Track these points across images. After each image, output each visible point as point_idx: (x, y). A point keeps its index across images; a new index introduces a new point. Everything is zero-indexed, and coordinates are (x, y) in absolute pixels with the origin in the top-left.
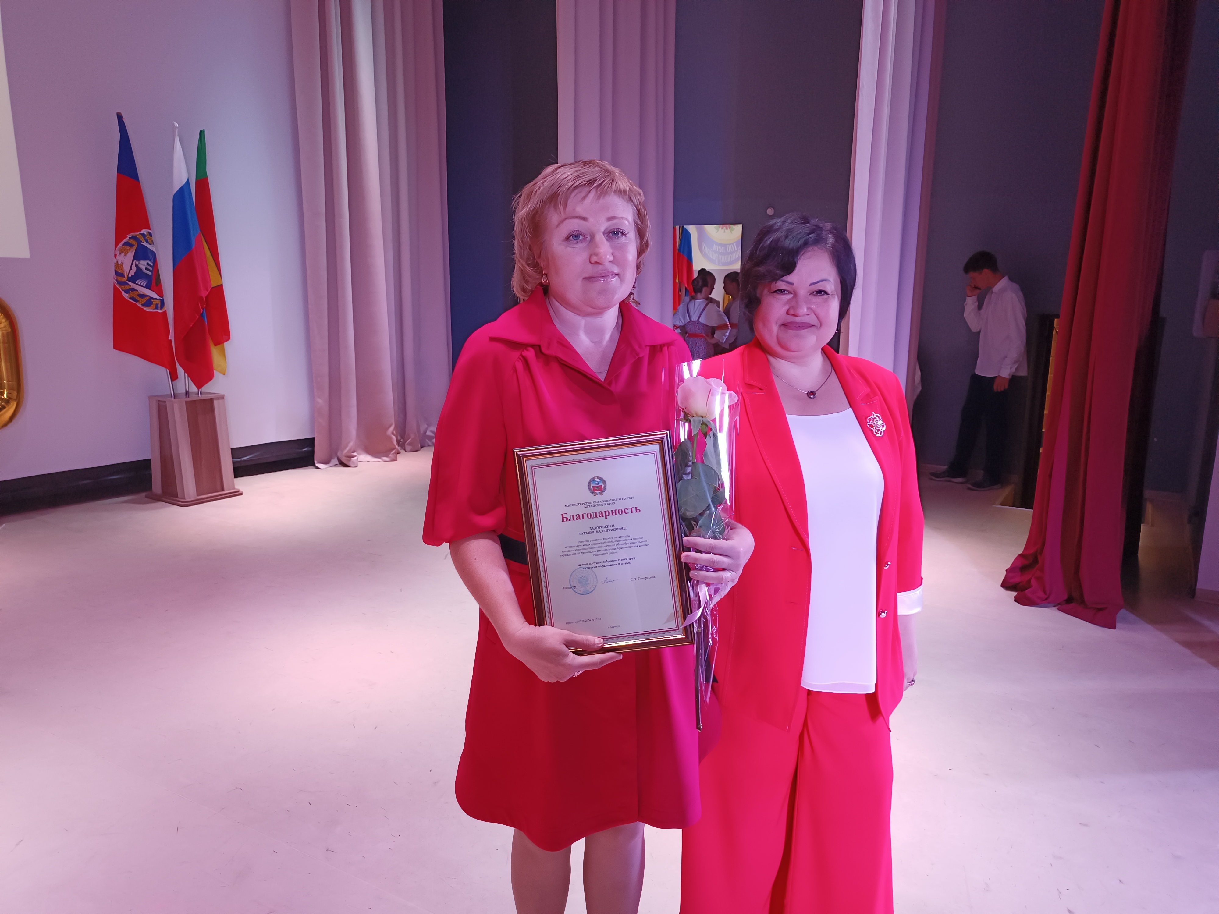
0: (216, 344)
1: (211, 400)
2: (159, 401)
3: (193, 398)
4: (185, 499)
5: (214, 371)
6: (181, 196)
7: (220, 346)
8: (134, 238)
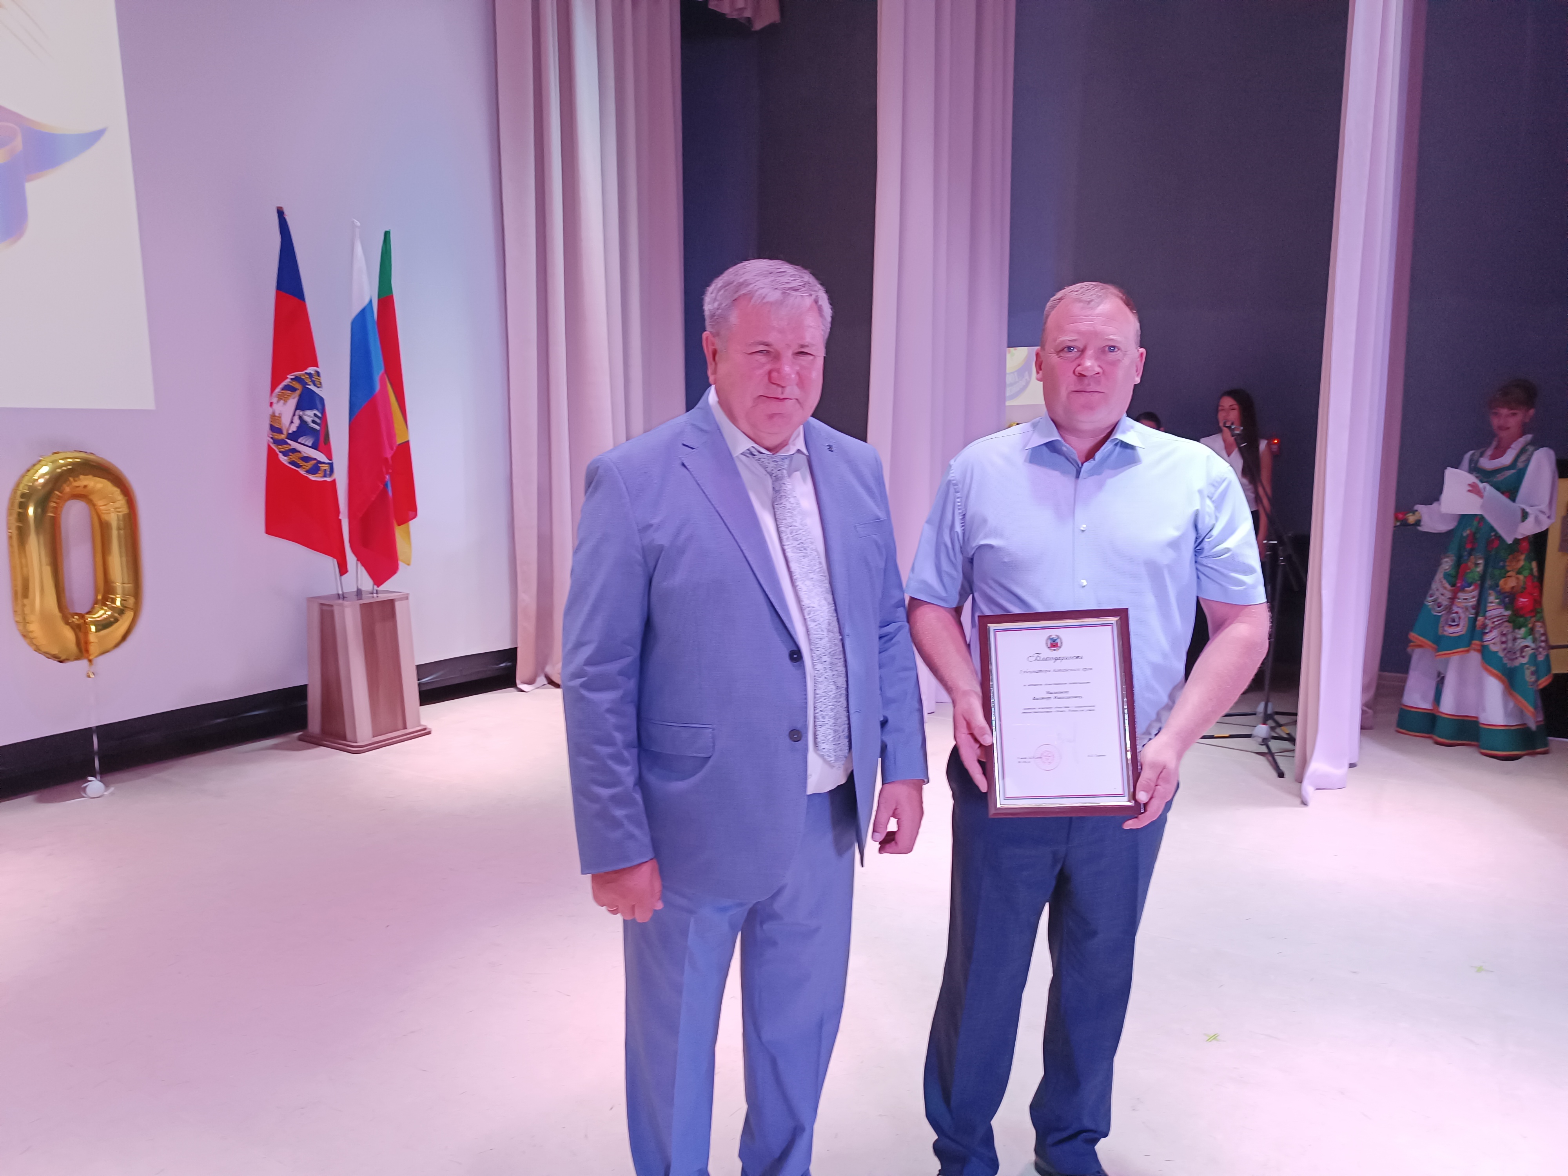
0: (399, 524)
1: (392, 602)
2: (322, 604)
3: (368, 599)
4: (356, 742)
5: (399, 561)
6: (360, 322)
7: (404, 526)
8: (297, 379)
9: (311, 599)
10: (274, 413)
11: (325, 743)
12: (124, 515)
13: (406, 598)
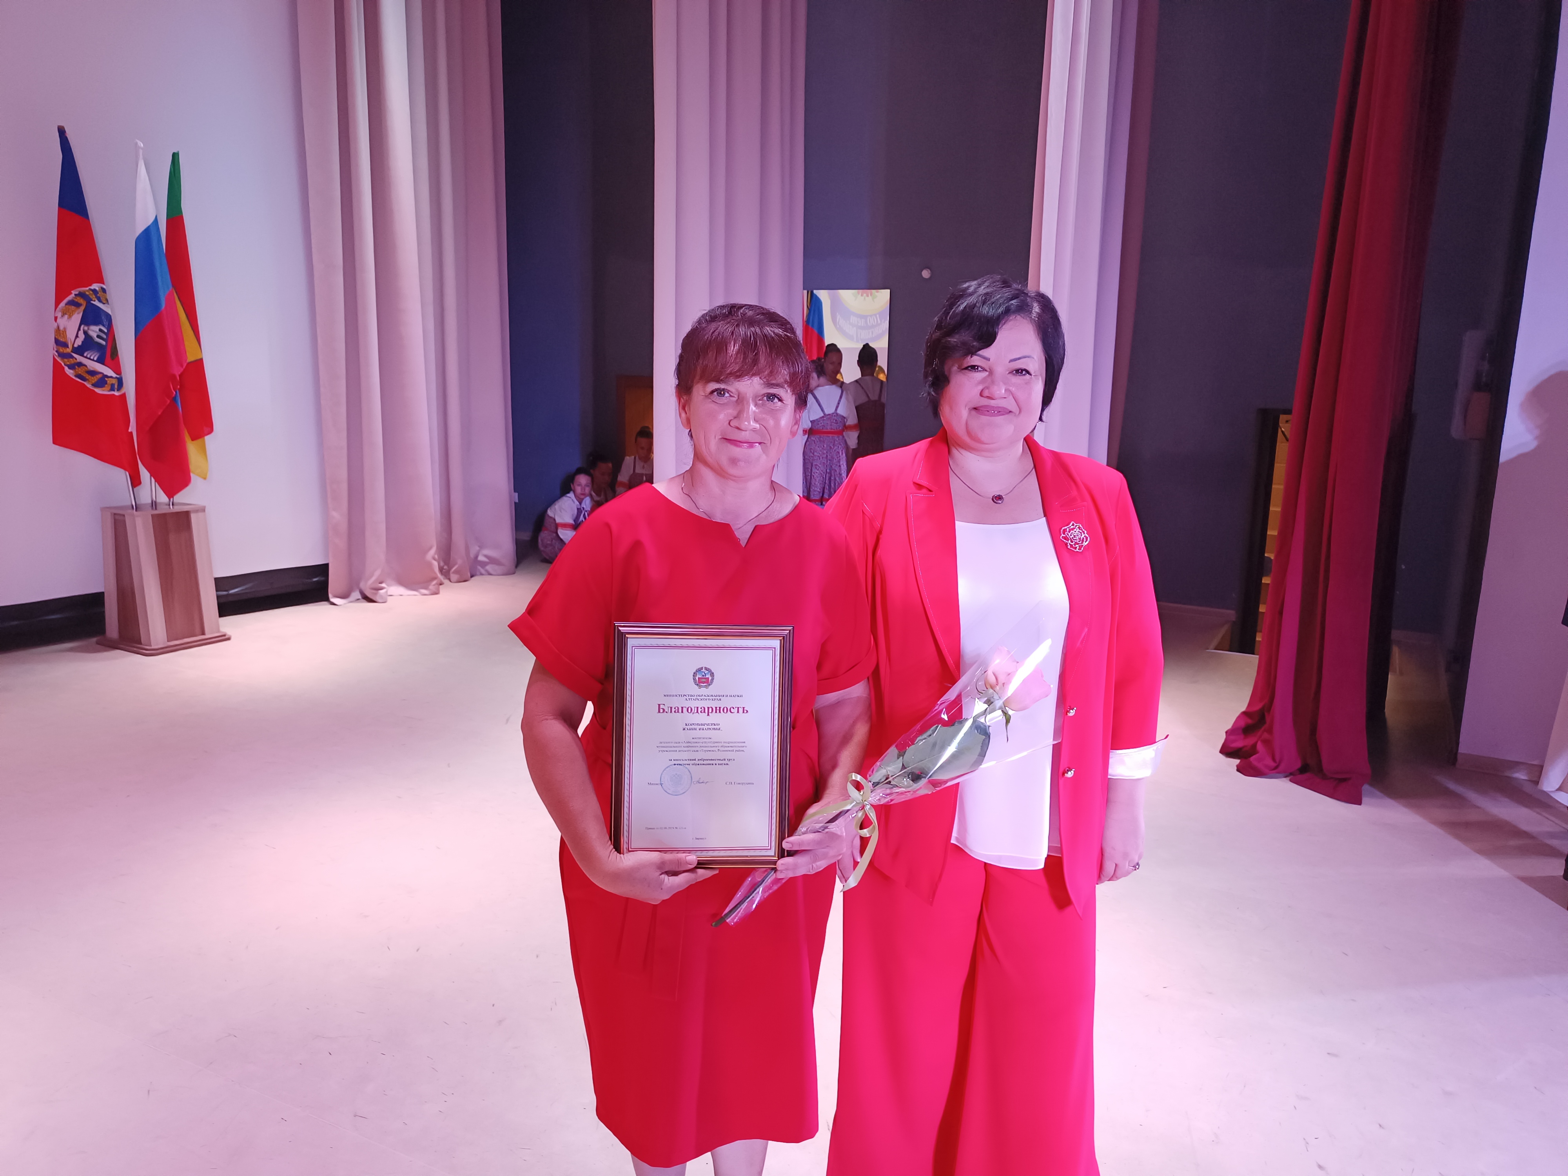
1: (187, 514)
2: (115, 514)
3: (162, 510)
4: (150, 645)
5: (192, 475)
6: (145, 240)
7: (199, 441)
8: (81, 295)
9: (103, 509)
10: (58, 327)
11: (122, 646)
13: (203, 510)
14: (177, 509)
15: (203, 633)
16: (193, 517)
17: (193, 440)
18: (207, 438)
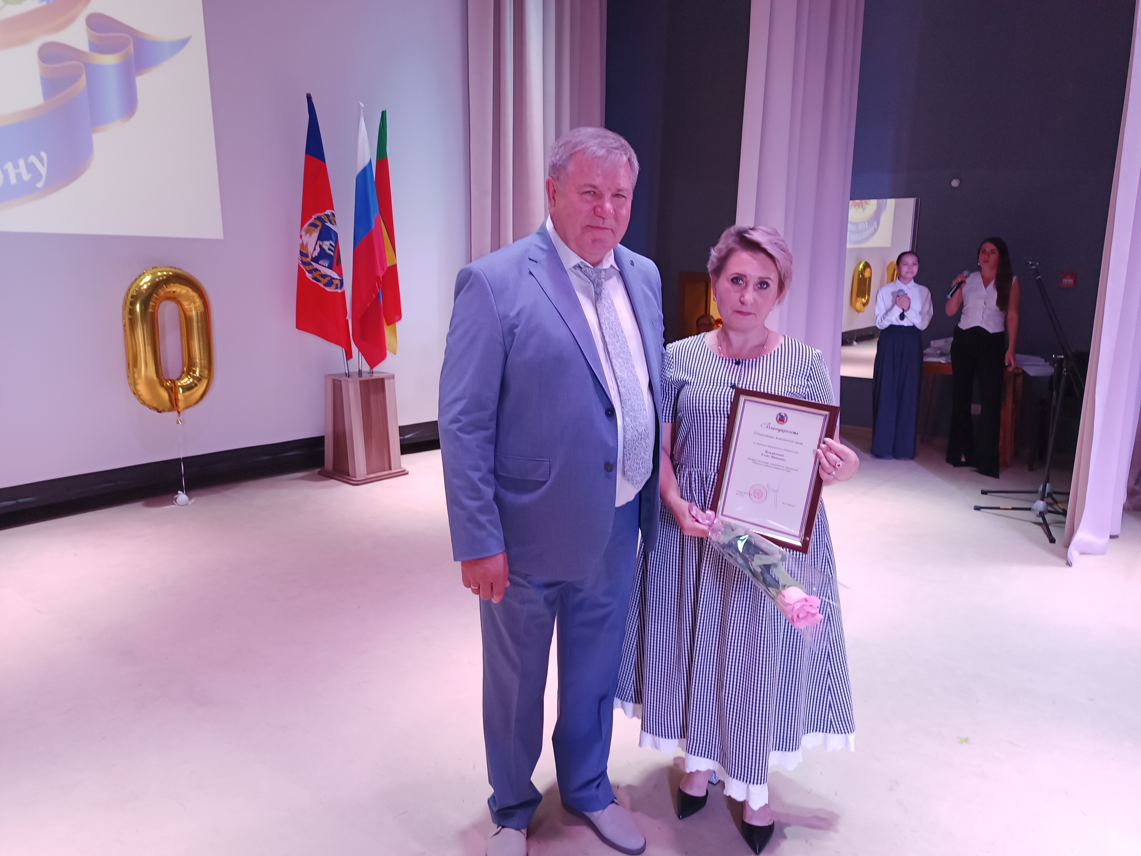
0: (389, 324)
1: (382, 380)
2: (334, 380)
3: (366, 377)
4: (355, 477)
5: (387, 351)
6: (363, 176)
7: (391, 326)
8: (319, 219)
9: (327, 376)
10: (303, 243)
11: (336, 479)
12: (201, 313)
13: (393, 377)
14: (375, 376)
15: (390, 469)
16: (386, 381)
17: (388, 324)
18: (398, 324)
